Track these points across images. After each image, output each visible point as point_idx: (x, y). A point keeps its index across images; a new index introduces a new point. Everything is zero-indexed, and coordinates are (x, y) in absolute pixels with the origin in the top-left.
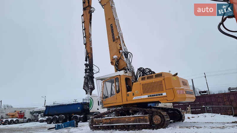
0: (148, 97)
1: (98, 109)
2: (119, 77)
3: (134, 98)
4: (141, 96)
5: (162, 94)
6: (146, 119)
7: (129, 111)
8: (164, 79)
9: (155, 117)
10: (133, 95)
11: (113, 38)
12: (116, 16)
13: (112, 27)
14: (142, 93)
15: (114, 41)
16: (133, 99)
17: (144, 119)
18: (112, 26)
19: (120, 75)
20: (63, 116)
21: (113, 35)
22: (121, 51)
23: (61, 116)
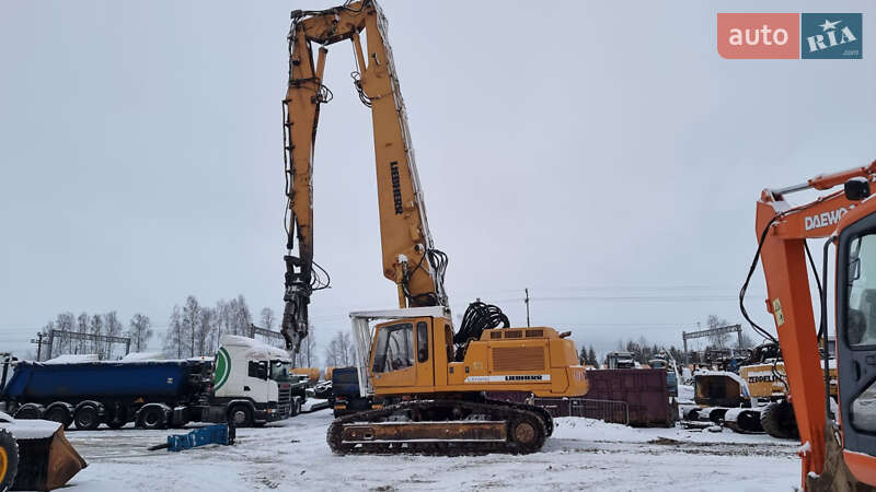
0: (504, 379)
1: (247, 389)
2: (429, 321)
3: (470, 379)
4: (487, 377)
5: (540, 378)
6: (499, 431)
7: (452, 409)
8: (548, 345)
9: (521, 426)
10: (468, 372)
11: (398, 202)
12: (410, 142)
13: (395, 171)
14: (491, 369)
15: (399, 210)
16: (466, 381)
17: (493, 429)
18: (396, 168)
19: (431, 317)
20: (97, 404)
21: (397, 193)
22: (421, 246)
23: (87, 404)
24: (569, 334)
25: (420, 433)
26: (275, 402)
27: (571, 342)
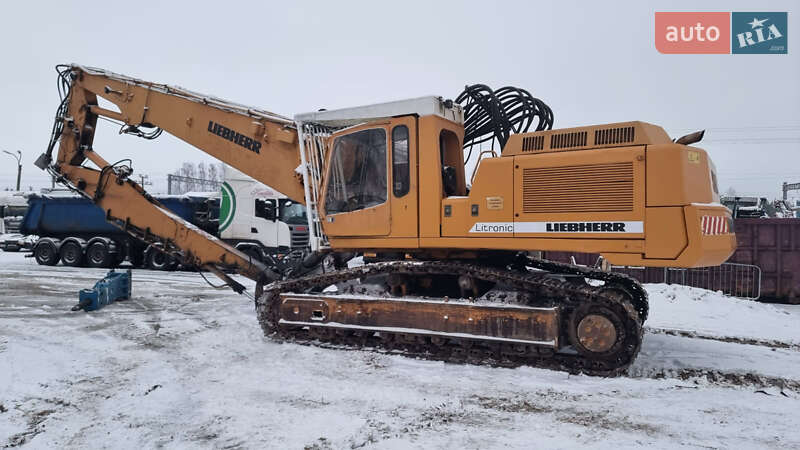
0: (544, 230)
1: (254, 230)
2: (411, 123)
3: (478, 228)
4: (511, 224)
5: (621, 227)
6: (544, 325)
7: (456, 279)
8: (644, 159)
9: (589, 320)
10: (475, 213)
14: (519, 209)
16: (473, 230)
17: (532, 321)
19: (416, 116)
20: (107, 240)
23: (97, 241)
24: (698, 137)
25: (401, 317)
26: (287, 247)
27: (703, 154)
